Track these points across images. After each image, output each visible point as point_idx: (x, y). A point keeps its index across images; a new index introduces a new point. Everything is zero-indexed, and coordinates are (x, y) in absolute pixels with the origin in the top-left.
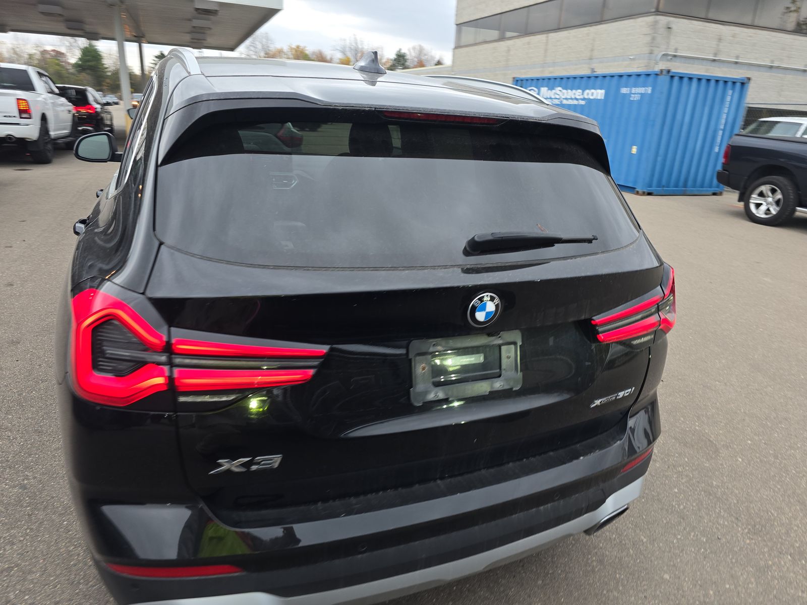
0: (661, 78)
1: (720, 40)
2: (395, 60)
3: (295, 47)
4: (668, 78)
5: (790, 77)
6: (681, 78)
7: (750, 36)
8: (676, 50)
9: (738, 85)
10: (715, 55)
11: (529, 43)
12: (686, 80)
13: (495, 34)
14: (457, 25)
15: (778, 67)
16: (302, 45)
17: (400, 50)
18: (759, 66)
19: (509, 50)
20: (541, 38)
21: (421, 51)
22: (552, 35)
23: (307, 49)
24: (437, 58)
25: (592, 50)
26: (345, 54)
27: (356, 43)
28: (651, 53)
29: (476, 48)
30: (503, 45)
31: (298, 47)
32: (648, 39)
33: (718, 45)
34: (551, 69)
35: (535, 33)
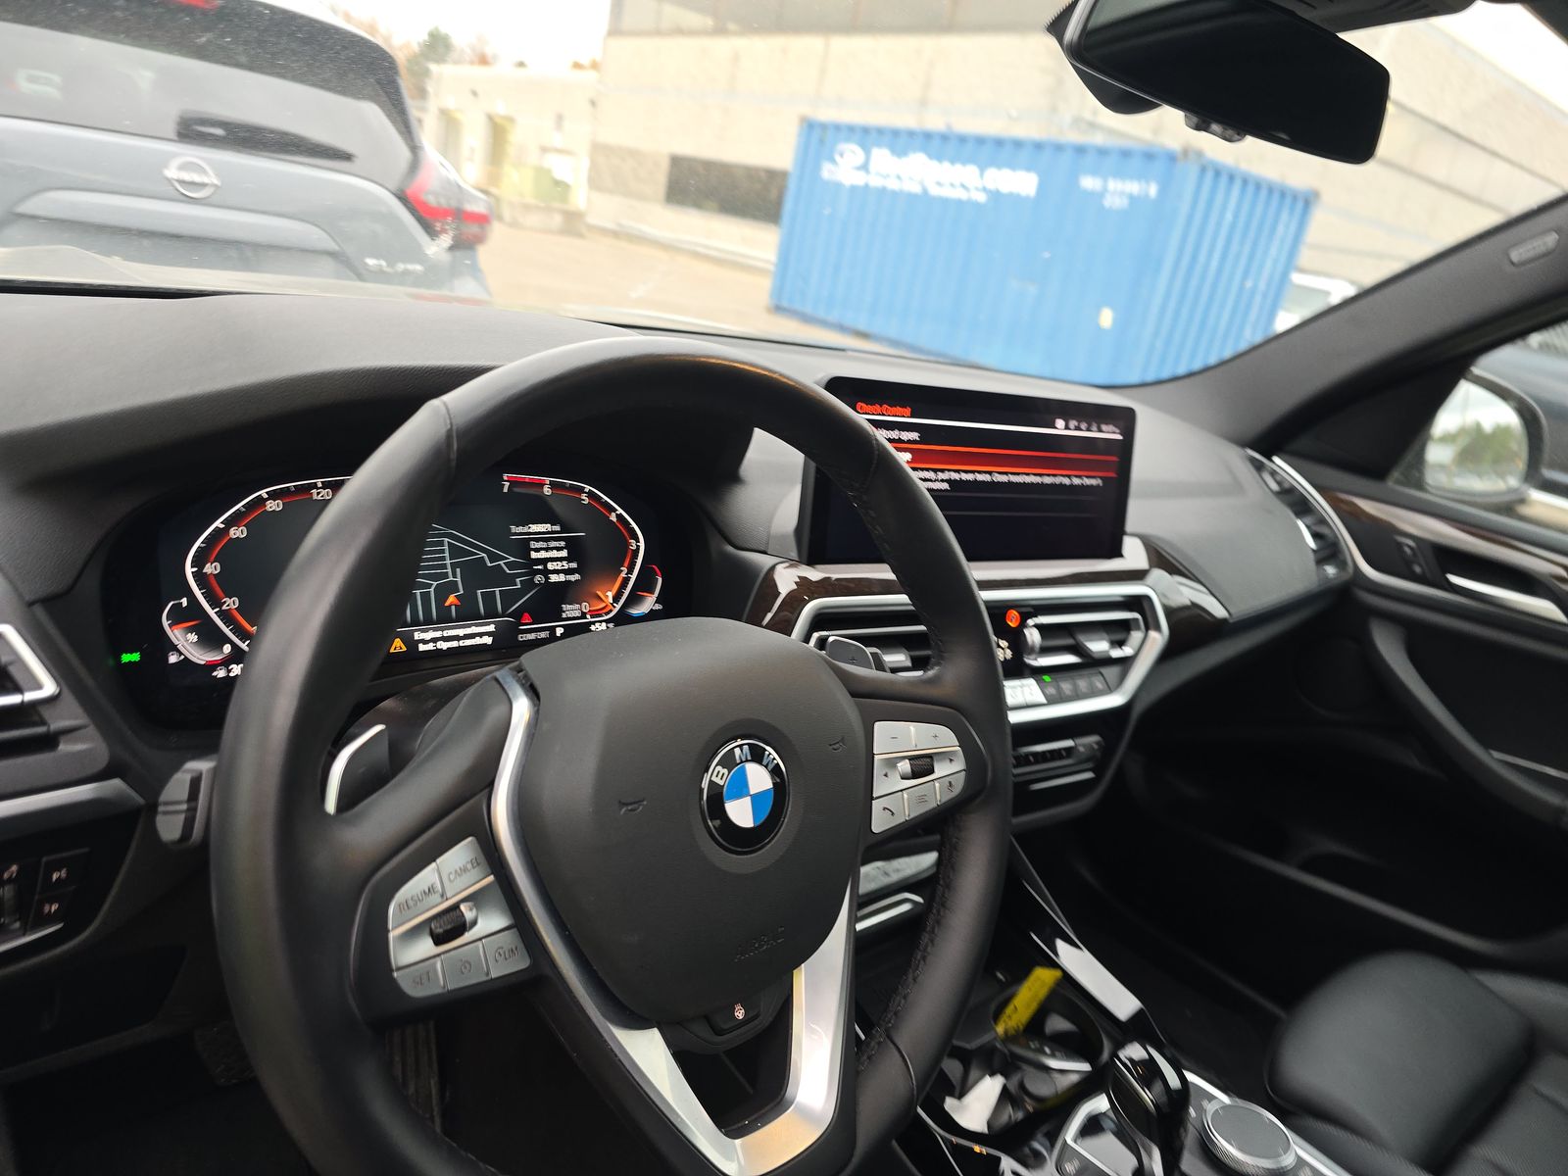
0: (1181, 167)
9: (1300, 204)
22: (841, 44)
30: (722, 46)
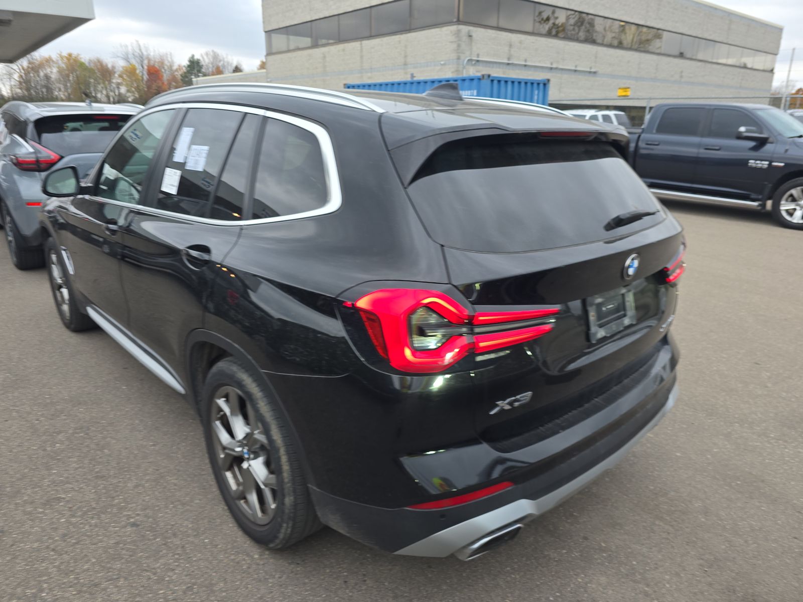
0: (483, 82)
1: (510, 46)
2: (189, 66)
3: (66, 55)
4: (489, 82)
5: (565, 76)
6: (499, 81)
7: (533, 43)
8: (478, 55)
9: (541, 86)
10: (509, 59)
11: (344, 50)
12: (503, 83)
13: (307, 41)
14: (266, 32)
15: (556, 68)
16: (75, 53)
17: (193, 56)
18: (542, 68)
19: (324, 57)
20: (356, 45)
21: (216, 57)
22: (366, 43)
23: (81, 56)
24: (235, 64)
25: (406, 56)
26: (129, 62)
27: (140, 50)
28: (459, 58)
29: (289, 55)
31: (70, 55)
32: (454, 46)
33: (510, 51)
34: (369, 74)
35: (349, 40)
